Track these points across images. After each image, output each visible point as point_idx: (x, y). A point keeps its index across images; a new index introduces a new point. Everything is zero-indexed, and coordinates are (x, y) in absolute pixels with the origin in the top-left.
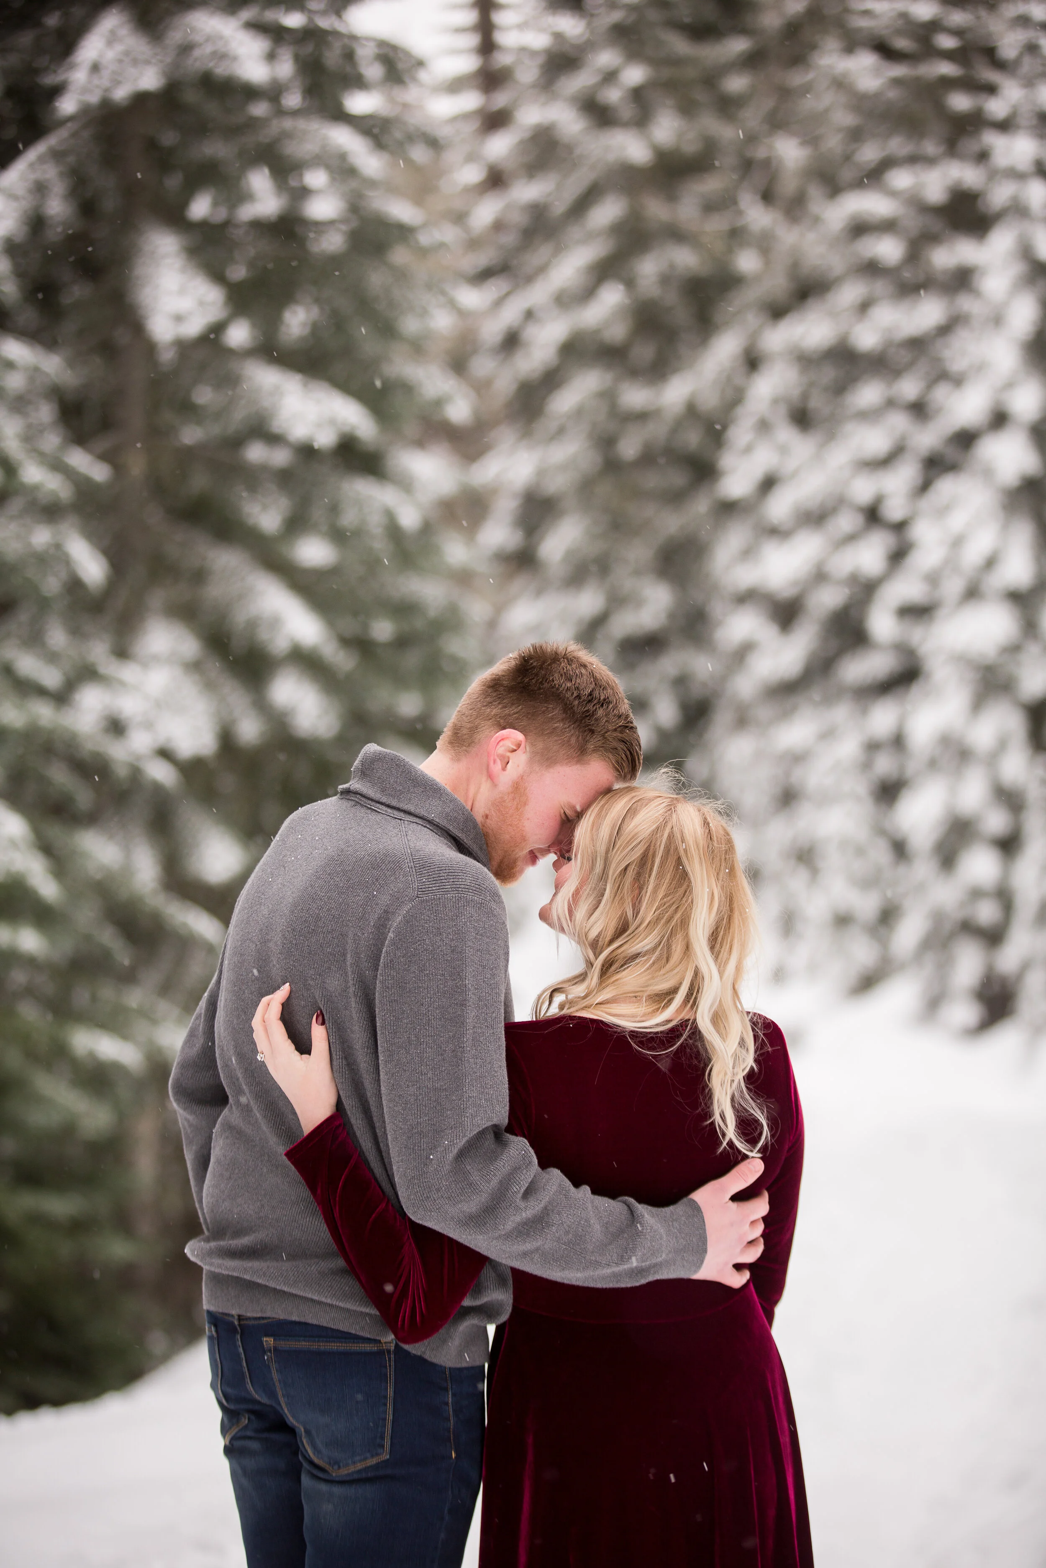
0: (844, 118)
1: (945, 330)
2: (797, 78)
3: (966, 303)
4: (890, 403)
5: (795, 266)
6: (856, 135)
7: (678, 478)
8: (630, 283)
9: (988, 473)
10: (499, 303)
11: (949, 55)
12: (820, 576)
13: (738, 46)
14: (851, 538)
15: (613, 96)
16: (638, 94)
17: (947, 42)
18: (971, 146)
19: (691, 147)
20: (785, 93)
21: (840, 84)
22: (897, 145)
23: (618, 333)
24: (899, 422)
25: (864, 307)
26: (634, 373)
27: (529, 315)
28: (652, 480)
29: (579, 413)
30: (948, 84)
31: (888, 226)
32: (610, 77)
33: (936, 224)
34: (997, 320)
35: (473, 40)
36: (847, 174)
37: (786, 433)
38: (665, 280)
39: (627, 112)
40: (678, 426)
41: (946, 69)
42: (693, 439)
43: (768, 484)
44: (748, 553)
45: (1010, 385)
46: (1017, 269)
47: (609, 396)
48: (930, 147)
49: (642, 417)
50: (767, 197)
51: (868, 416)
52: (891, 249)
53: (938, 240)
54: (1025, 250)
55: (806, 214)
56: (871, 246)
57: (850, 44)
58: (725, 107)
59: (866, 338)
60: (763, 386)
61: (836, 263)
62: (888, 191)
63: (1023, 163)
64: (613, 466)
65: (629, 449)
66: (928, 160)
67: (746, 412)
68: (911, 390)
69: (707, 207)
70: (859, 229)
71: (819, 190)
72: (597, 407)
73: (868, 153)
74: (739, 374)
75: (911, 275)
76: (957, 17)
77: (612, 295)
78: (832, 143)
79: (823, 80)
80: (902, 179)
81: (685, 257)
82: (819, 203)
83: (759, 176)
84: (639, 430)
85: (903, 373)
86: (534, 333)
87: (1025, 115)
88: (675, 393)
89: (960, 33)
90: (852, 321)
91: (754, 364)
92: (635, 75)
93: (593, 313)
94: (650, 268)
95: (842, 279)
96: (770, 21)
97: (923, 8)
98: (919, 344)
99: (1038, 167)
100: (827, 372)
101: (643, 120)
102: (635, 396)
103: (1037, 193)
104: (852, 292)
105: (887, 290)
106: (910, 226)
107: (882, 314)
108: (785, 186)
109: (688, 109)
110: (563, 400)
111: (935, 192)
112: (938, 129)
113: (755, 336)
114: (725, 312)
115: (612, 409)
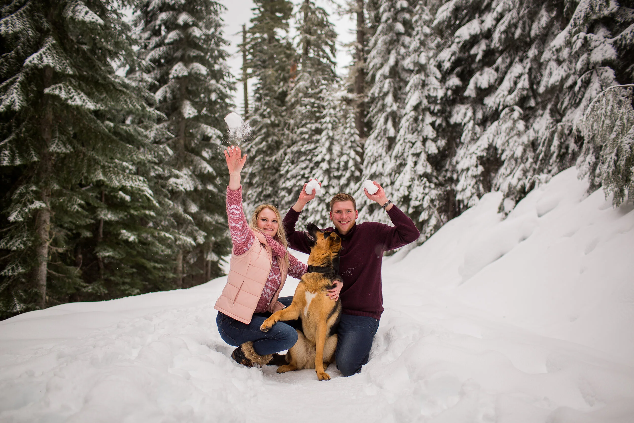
0: (300, 117)
1: (315, 149)
2: (293, 111)
3: (318, 145)
4: (306, 160)
5: (292, 140)
6: (302, 120)
7: (274, 171)
8: (267, 142)
9: (321, 168)
10: (247, 146)
11: (316, 107)
12: (295, 185)
13: (284, 108)
14: (299, 180)
15: (265, 113)
16: (268, 113)
17: (316, 105)
18: (319, 121)
19: (277, 122)
20: (291, 113)
21: (299, 111)
22: (308, 121)
23: (265, 149)
24: (307, 162)
25: (303, 145)
26: (267, 155)
27: (251, 147)
28: (270, 171)
29: (259, 161)
30: (315, 112)
31: (306, 133)
32: (265, 110)
33: (313, 133)
34: (323, 145)
35: (244, 109)
36: (300, 125)
37: (290, 164)
38: (272, 141)
39: (267, 116)
40: (274, 164)
41: (316, 109)
42: (276, 165)
43: (287, 172)
44: (284, 182)
45: (325, 155)
46: (326, 137)
47: (263, 158)
48: (313, 121)
49: (268, 161)
50: (288, 129)
51: (303, 161)
52: (306, 136)
53: (314, 135)
54: (328, 134)
55: (294, 131)
56: (304, 136)
57: (301, 106)
58: (282, 116)
59: (303, 150)
60: (287, 157)
61: (298, 139)
62: (306, 128)
63: (328, 121)
64: (264, 169)
65: (266, 166)
66: (313, 123)
67: (284, 161)
68: (309, 157)
69: (279, 131)
70: (302, 133)
71: (296, 128)
72: (262, 160)
73: (304, 122)
74: (283, 155)
75: (310, 140)
76: (318, 102)
77: (264, 143)
78: (298, 121)
79: (297, 111)
80: (309, 126)
81: (275, 138)
82: (296, 130)
83: (287, 126)
84: (268, 163)
85: (308, 155)
86: (252, 149)
87: (328, 114)
88: (273, 158)
89: (318, 104)
90: (301, 147)
91: (285, 154)
92: (268, 110)
93: (261, 146)
94: (270, 139)
95: (299, 141)
96: (289, 104)
97: (312, 100)
98: (310, 151)
99: (330, 122)
100: (297, 155)
101: (270, 117)
102: (267, 159)
103: (330, 126)
104: (301, 143)
105: (306, 142)
106: (310, 133)
107: (305, 146)
108: (291, 127)
109: (276, 116)
110: (257, 159)
111: (313, 128)
112: (314, 119)
113: (286, 150)
114: (281, 147)
115: (264, 160)
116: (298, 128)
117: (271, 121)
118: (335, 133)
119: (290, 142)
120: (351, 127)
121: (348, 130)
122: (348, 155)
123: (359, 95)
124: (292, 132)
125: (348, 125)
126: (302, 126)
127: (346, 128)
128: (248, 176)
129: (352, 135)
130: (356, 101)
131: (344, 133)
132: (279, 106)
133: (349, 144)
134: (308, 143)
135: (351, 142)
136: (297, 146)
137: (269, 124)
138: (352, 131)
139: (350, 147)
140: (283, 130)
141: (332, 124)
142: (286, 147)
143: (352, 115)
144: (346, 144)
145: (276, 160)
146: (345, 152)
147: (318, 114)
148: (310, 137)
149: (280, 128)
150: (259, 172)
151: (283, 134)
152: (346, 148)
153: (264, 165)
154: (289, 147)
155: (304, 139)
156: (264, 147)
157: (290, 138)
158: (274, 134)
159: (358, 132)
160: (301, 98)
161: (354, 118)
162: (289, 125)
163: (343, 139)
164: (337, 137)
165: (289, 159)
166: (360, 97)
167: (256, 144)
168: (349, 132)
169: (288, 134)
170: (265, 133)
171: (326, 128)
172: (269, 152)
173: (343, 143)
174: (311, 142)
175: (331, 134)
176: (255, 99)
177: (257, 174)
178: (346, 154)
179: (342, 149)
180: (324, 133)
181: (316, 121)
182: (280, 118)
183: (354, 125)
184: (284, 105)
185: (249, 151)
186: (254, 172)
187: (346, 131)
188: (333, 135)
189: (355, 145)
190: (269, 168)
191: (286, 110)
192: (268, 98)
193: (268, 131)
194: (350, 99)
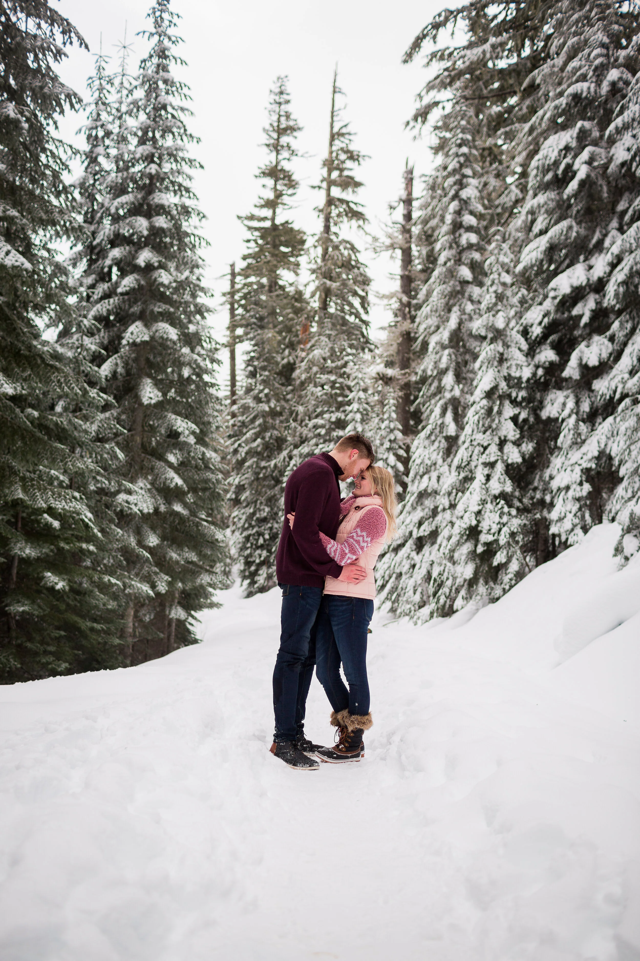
0: (313, 402)
2: (304, 392)
5: (301, 437)
6: (317, 406)
7: (273, 482)
8: (263, 438)
10: (232, 444)
11: (337, 388)
13: (290, 388)
15: (262, 395)
16: (266, 395)
17: (337, 385)
18: (342, 409)
19: (278, 409)
20: (300, 397)
21: (312, 394)
22: (326, 409)
23: (259, 449)
25: (317, 445)
26: (263, 459)
27: (240, 445)
28: (266, 483)
29: (250, 467)
30: (337, 395)
31: (323, 426)
32: (261, 391)
33: (333, 426)
35: (229, 388)
38: (271, 437)
39: (264, 399)
40: (273, 471)
41: (338, 391)
42: (276, 474)
47: (257, 463)
48: (334, 409)
49: (265, 468)
50: (295, 420)
52: (323, 432)
53: (334, 430)
55: (304, 424)
56: (318, 431)
57: (316, 386)
58: (287, 401)
60: (293, 462)
61: (310, 435)
62: (323, 418)
63: (355, 409)
64: (257, 479)
65: (261, 475)
66: (332, 412)
69: (281, 422)
70: (316, 427)
71: (307, 418)
72: (255, 466)
73: (319, 410)
74: (287, 459)
75: (328, 437)
76: (341, 380)
77: (259, 440)
78: (311, 408)
79: (309, 393)
80: (326, 416)
81: (276, 433)
82: (307, 421)
83: (294, 415)
84: (264, 471)
86: (240, 449)
87: (356, 399)
88: (272, 463)
89: (341, 383)
90: (314, 448)
91: (291, 458)
92: (266, 391)
93: (255, 445)
94: (268, 435)
95: (312, 438)
96: (298, 382)
97: (333, 378)
99: (358, 410)
101: (268, 401)
102: (263, 464)
103: (358, 417)
104: (314, 441)
105: (322, 441)
106: (327, 427)
107: (320, 446)
108: (299, 417)
109: (278, 401)
110: (247, 464)
111: (333, 419)
112: (335, 405)
113: (291, 451)
114: (284, 446)
115: (258, 466)
116: (310, 419)
117: (270, 407)
118: (366, 427)
119: (297, 439)
120: (390, 419)
121: (386, 423)
122: (386, 460)
123: (403, 372)
124: (300, 425)
125: (386, 416)
126: (317, 417)
127: (382, 420)
128: (233, 489)
129: (392, 431)
130: (398, 380)
131: (380, 429)
132: (283, 385)
133: (387, 445)
134: (324, 442)
135: (390, 441)
136: (308, 445)
137: (266, 412)
138: (392, 426)
139: (389, 449)
140: (287, 420)
141: (361, 413)
142: (292, 447)
143: (392, 401)
144: (382, 444)
145: (275, 465)
146: (380, 456)
147: (340, 399)
148: (329, 432)
149: (283, 418)
150: (251, 484)
151: (287, 428)
152: (381, 450)
153: (257, 474)
154: (296, 447)
155: (319, 435)
156: (258, 446)
157: (298, 434)
158: (274, 428)
159: (400, 427)
160: (316, 374)
161: (394, 405)
162: (297, 414)
163: (378, 437)
166: (405, 374)
167: (247, 442)
168: (388, 427)
169: (296, 428)
170: (260, 425)
171: (353, 420)
172: (265, 455)
173: (377, 442)
174: (330, 441)
176: (247, 373)
177: (246, 486)
178: (382, 459)
180: (349, 427)
181: (338, 409)
182: (283, 403)
183: (394, 415)
184: (290, 385)
185: (236, 451)
186: (242, 483)
187: (383, 426)
189: (395, 445)
190: (265, 478)
191: (293, 391)
192: (267, 373)
193: (265, 422)
194: (389, 376)
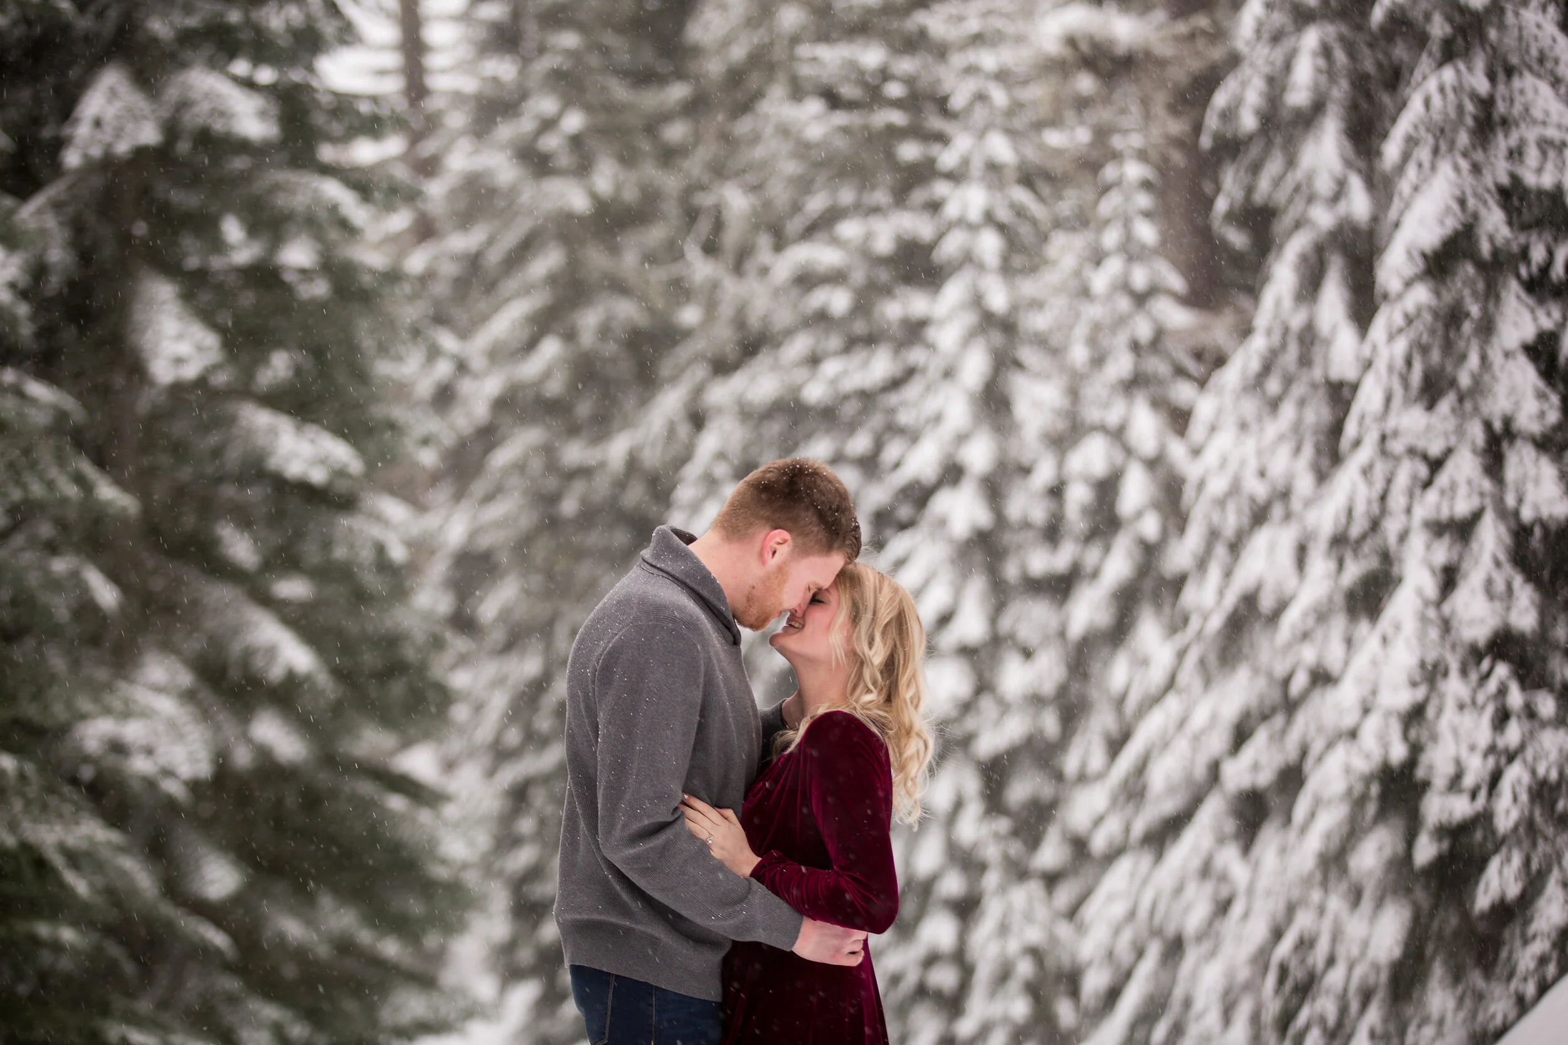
0: (790, 167)
1: (895, 384)
2: (743, 126)
3: (916, 355)
4: (840, 459)
5: (740, 321)
6: (804, 185)
7: (621, 538)
8: (570, 336)
9: (942, 526)
11: (897, 104)
13: (678, 92)
15: (551, 142)
16: (576, 141)
17: (895, 90)
18: (919, 196)
19: (630, 195)
20: (730, 142)
21: (784, 131)
22: (847, 196)
23: (555, 387)
25: (814, 360)
26: (573, 430)
27: (461, 369)
28: (594, 538)
29: (517, 467)
30: (896, 132)
31: (836, 278)
32: (548, 124)
33: (884, 275)
34: (949, 374)
36: (794, 226)
38: (605, 331)
39: (564, 160)
40: (621, 484)
41: (897, 118)
42: (635, 496)
45: (962, 438)
46: (969, 319)
47: (549, 451)
48: (881, 196)
49: (584, 472)
50: (711, 249)
52: (839, 301)
53: (887, 291)
54: (977, 301)
55: (751, 266)
56: (820, 298)
57: (797, 92)
58: (669, 156)
59: (815, 392)
60: (709, 443)
61: (783, 317)
62: (836, 241)
63: (975, 214)
64: (552, 523)
65: (569, 507)
66: (876, 210)
67: (693, 470)
68: (860, 444)
69: (650, 258)
70: (806, 280)
71: (764, 241)
72: (536, 464)
73: (816, 204)
74: (684, 430)
75: (859, 327)
76: (906, 65)
77: (551, 349)
78: (779, 193)
79: (769, 130)
80: (850, 229)
81: (626, 311)
82: (764, 254)
83: (704, 226)
84: (578, 487)
85: (852, 428)
86: (466, 386)
87: (977, 166)
88: (617, 449)
89: (910, 81)
90: (800, 375)
91: (698, 419)
92: (574, 121)
93: (532, 368)
94: (589, 320)
95: (789, 332)
96: (714, 67)
97: (872, 56)
98: (867, 397)
99: (989, 218)
100: (775, 428)
101: (583, 168)
102: (574, 453)
103: (990, 245)
104: (799, 346)
105: (834, 342)
106: (859, 276)
107: (831, 368)
108: (731, 238)
109: (628, 158)
110: (503, 457)
111: (884, 245)
112: (887, 178)
113: (698, 391)
114: (666, 368)
115: (552, 464)
116: (780, 244)
117: (594, 196)
118: (1029, 287)
119: (723, 336)
120: (1131, 251)
121: (1114, 266)
122: (1118, 434)
123: (1182, 28)
124: (738, 268)
125: (1111, 238)
126: (811, 231)
127: (1098, 258)
128: (438, 569)
129: (1141, 299)
130: (1161, 63)
131: (1085, 293)
132: (644, 78)
133: (1121, 365)
134: (851, 344)
135: (1135, 347)
136: (776, 367)
137: (581, 219)
138: (1140, 278)
139: (1134, 383)
140: (673, 252)
141: (1002, 228)
142: (700, 372)
143: (1134, 171)
144: (1098, 360)
145: (633, 463)
146: (1092, 414)
147: (909, 151)
148: (862, 306)
149: (656, 234)
150: (523, 545)
151: (680, 290)
152: (1097, 388)
153: (549, 500)
154: (722, 367)
155: (822, 318)
156: (547, 375)
157: (726, 311)
158: (619, 287)
159: (1176, 282)
160: (795, 40)
161: (1146, 185)
162: (719, 225)
163: (1081, 331)
164: (1037, 322)
165: (721, 456)
166: (1192, 36)
167: (497, 355)
168: (1124, 286)
169: (715, 286)
170: (552, 279)
171: (968, 259)
172: (584, 409)
173: (1079, 354)
174: (871, 340)
175: (998, 300)
176: (482, 34)
177: (504, 559)
178: (1102, 428)
179: (1074, 393)
180: (954, 291)
181: (901, 196)
182: (650, 171)
183: (1147, 233)
184: (680, 75)
185: (444, 397)
186: (485, 542)
187: (1100, 280)
188: (1015, 308)
189: (1158, 366)
190: (588, 516)
191: (694, 107)
192: (569, 40)
193: (573, 264)
194: (1121, 50)
